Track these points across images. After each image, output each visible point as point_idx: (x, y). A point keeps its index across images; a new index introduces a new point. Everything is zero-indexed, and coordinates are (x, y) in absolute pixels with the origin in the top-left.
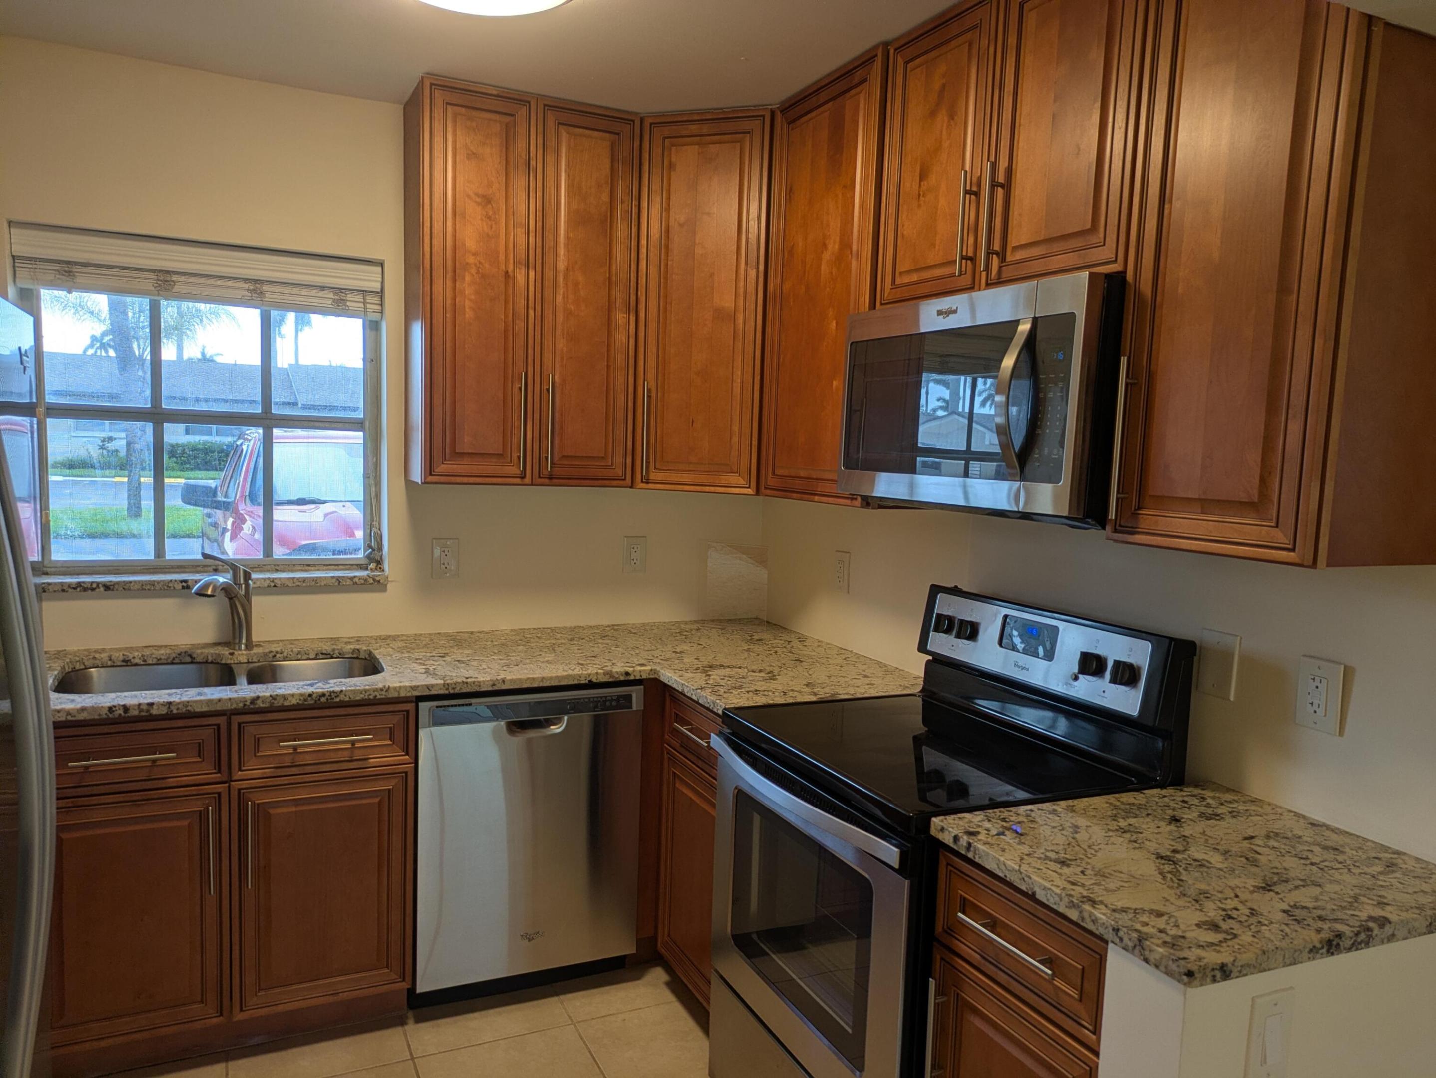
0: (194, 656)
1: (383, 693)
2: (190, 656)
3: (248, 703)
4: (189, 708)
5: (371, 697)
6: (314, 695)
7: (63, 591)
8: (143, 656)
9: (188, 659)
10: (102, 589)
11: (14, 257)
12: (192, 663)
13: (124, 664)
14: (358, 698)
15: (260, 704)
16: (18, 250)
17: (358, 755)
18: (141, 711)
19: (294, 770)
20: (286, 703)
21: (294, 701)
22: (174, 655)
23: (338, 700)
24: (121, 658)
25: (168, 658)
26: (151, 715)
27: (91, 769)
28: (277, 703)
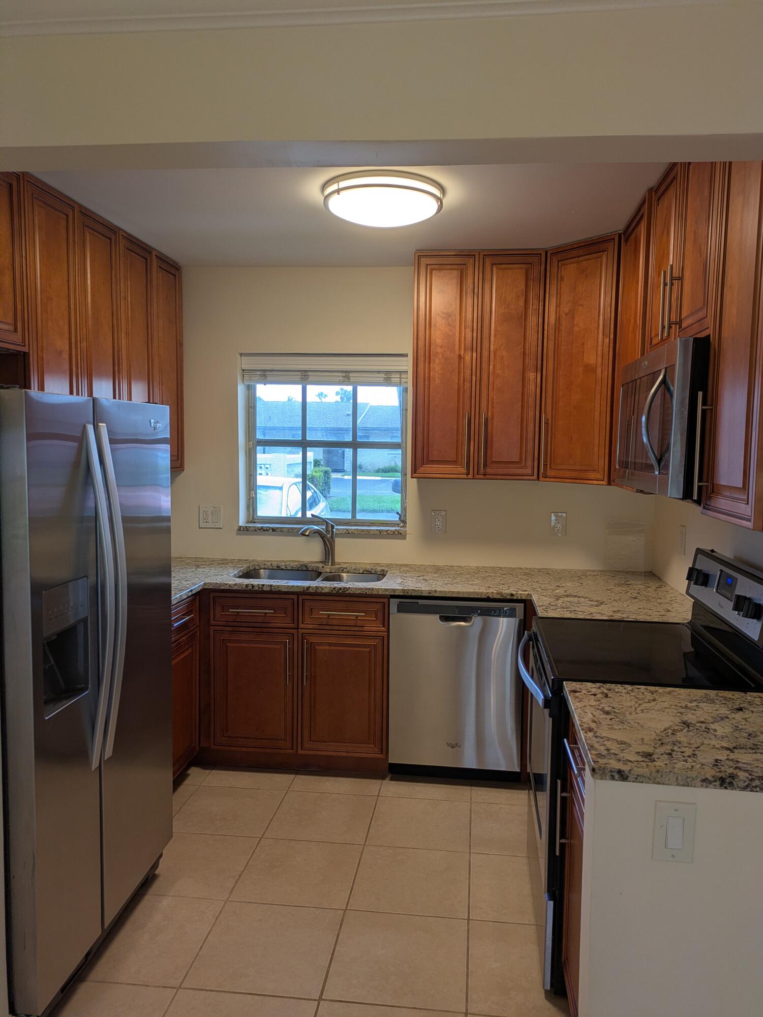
0: (308, 567)
1: (370, 591)
2: (306, 567)
3: (305, 589)
4: (279, 589)
5: (364, 593)
6: (336, 589)
7: (255, 530)
8: (285, 565)
9: (305, 568)
10: (271, 531)
11: (243, 370)
12: (307, 570)
13: (277, 568)
14: (358, 593)
15: (310, 590)
16: (244, 367)
17: (359, 623)
18: (259, 588)
19: (328, 627)
20: (323, 591)
21: (327, 591)
22: (299, 566)
23: (347, 592)
24: (276, 565)
25: (296, 568)
26: (263, 590)
27: (240, 614)
28: (319, 591)
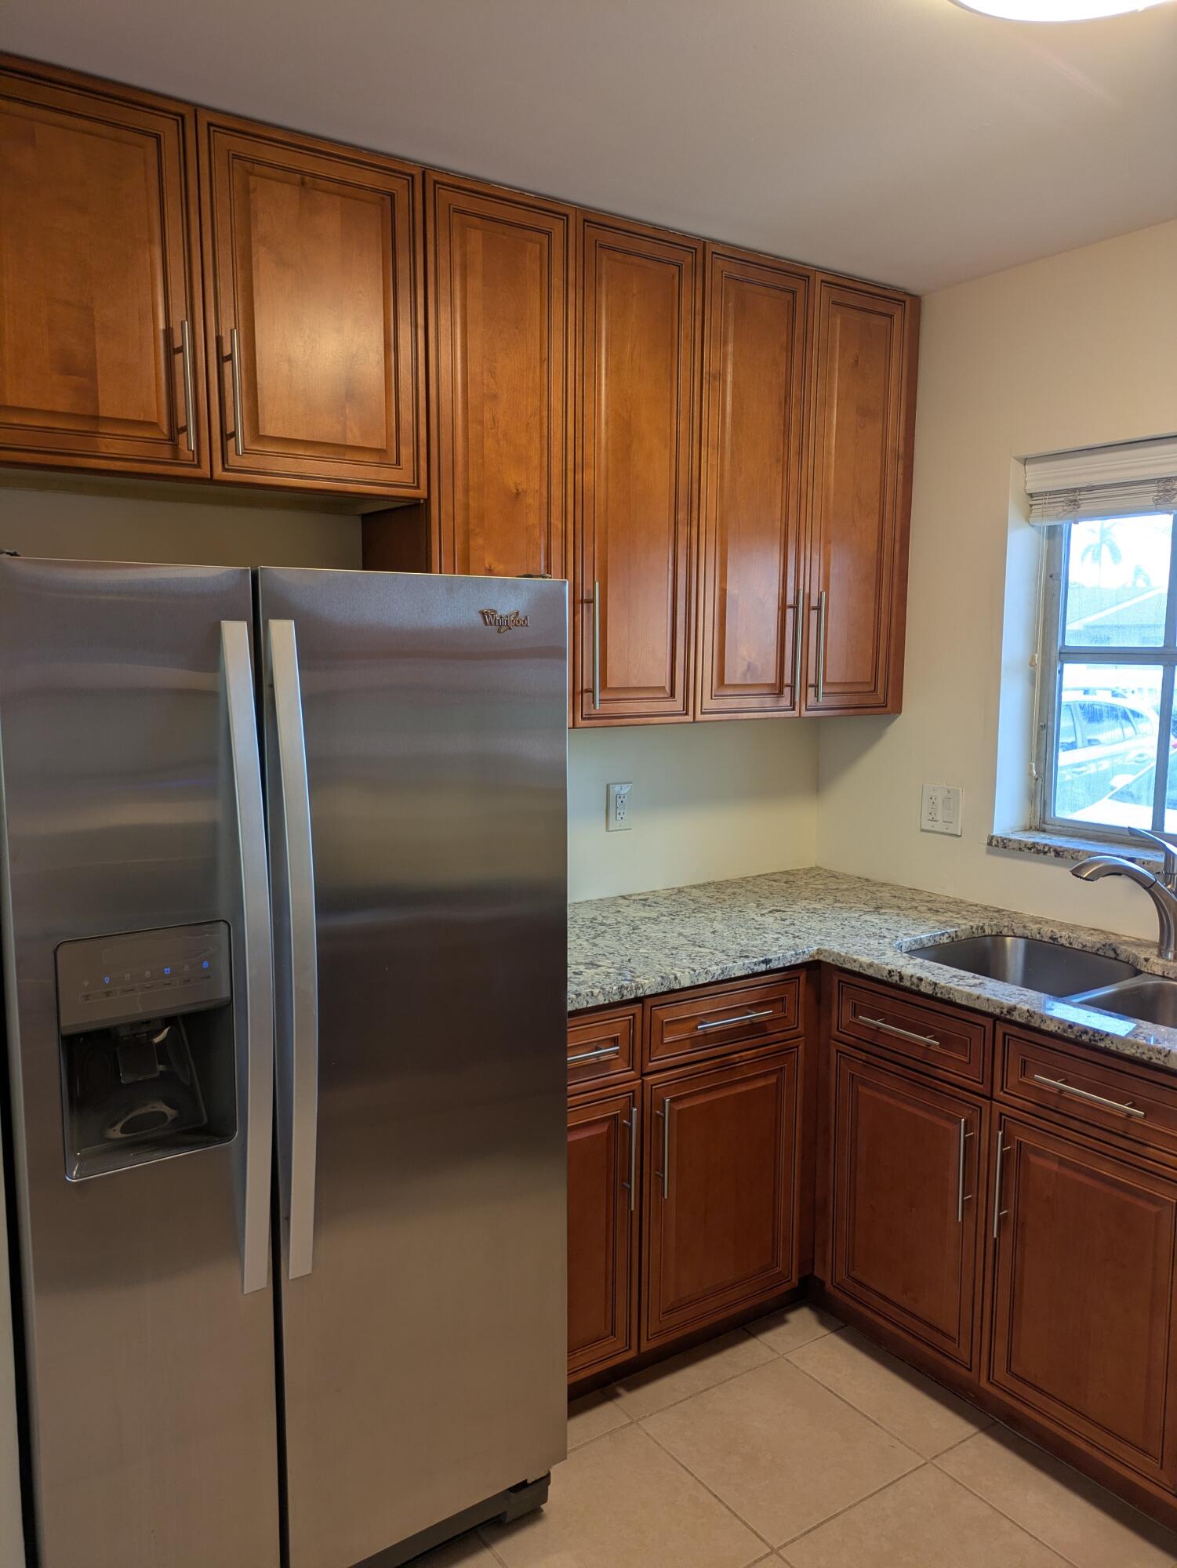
0: (1118, 952)
1: (1161, 1057)
2: (1114, 950)
3: (1005, 1011)
4: (951, 996)
5: (1145, 1057)
6: (1075, 1028)
8: (1069, 937)
9: (1112, 955)
10: (1053, 854)
11: (1031, 495)
14: (1127, 1052)
15: (1016, 1017)
16: (1032, 487)
17: (1134, 1133)
18: (912, 984)
19: (1056, 1117)
20: (1044, 1027)
21: (1052, 1027)
22: (1099, 946)
23: (1102, 1044)
25: (1093, 947)
26: (919, 991)
27: (881, 1030)
28: (1035, 1023)
